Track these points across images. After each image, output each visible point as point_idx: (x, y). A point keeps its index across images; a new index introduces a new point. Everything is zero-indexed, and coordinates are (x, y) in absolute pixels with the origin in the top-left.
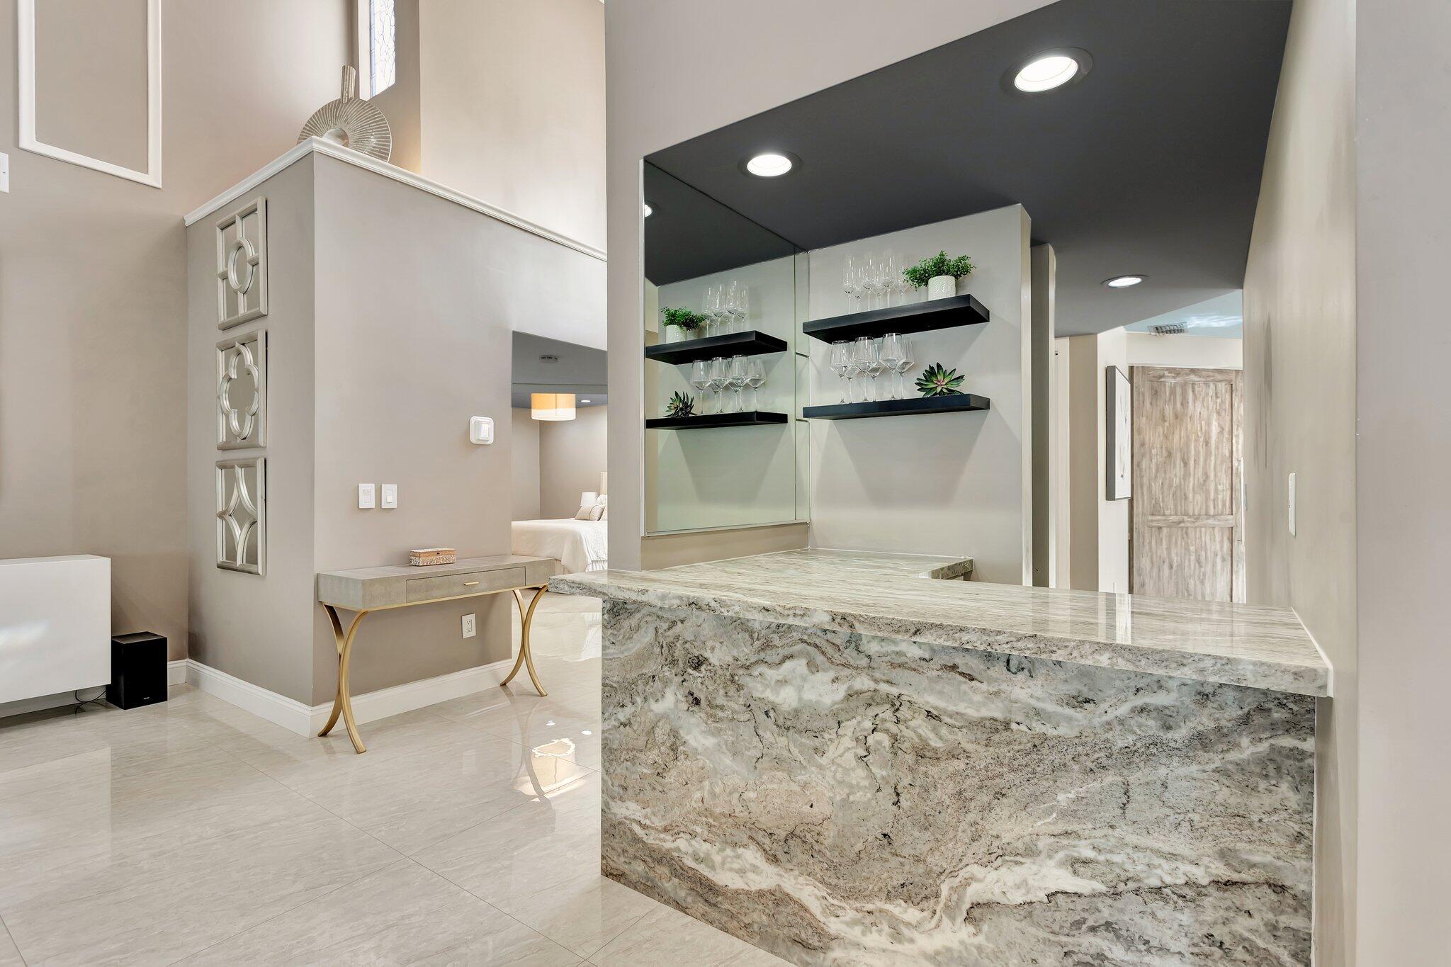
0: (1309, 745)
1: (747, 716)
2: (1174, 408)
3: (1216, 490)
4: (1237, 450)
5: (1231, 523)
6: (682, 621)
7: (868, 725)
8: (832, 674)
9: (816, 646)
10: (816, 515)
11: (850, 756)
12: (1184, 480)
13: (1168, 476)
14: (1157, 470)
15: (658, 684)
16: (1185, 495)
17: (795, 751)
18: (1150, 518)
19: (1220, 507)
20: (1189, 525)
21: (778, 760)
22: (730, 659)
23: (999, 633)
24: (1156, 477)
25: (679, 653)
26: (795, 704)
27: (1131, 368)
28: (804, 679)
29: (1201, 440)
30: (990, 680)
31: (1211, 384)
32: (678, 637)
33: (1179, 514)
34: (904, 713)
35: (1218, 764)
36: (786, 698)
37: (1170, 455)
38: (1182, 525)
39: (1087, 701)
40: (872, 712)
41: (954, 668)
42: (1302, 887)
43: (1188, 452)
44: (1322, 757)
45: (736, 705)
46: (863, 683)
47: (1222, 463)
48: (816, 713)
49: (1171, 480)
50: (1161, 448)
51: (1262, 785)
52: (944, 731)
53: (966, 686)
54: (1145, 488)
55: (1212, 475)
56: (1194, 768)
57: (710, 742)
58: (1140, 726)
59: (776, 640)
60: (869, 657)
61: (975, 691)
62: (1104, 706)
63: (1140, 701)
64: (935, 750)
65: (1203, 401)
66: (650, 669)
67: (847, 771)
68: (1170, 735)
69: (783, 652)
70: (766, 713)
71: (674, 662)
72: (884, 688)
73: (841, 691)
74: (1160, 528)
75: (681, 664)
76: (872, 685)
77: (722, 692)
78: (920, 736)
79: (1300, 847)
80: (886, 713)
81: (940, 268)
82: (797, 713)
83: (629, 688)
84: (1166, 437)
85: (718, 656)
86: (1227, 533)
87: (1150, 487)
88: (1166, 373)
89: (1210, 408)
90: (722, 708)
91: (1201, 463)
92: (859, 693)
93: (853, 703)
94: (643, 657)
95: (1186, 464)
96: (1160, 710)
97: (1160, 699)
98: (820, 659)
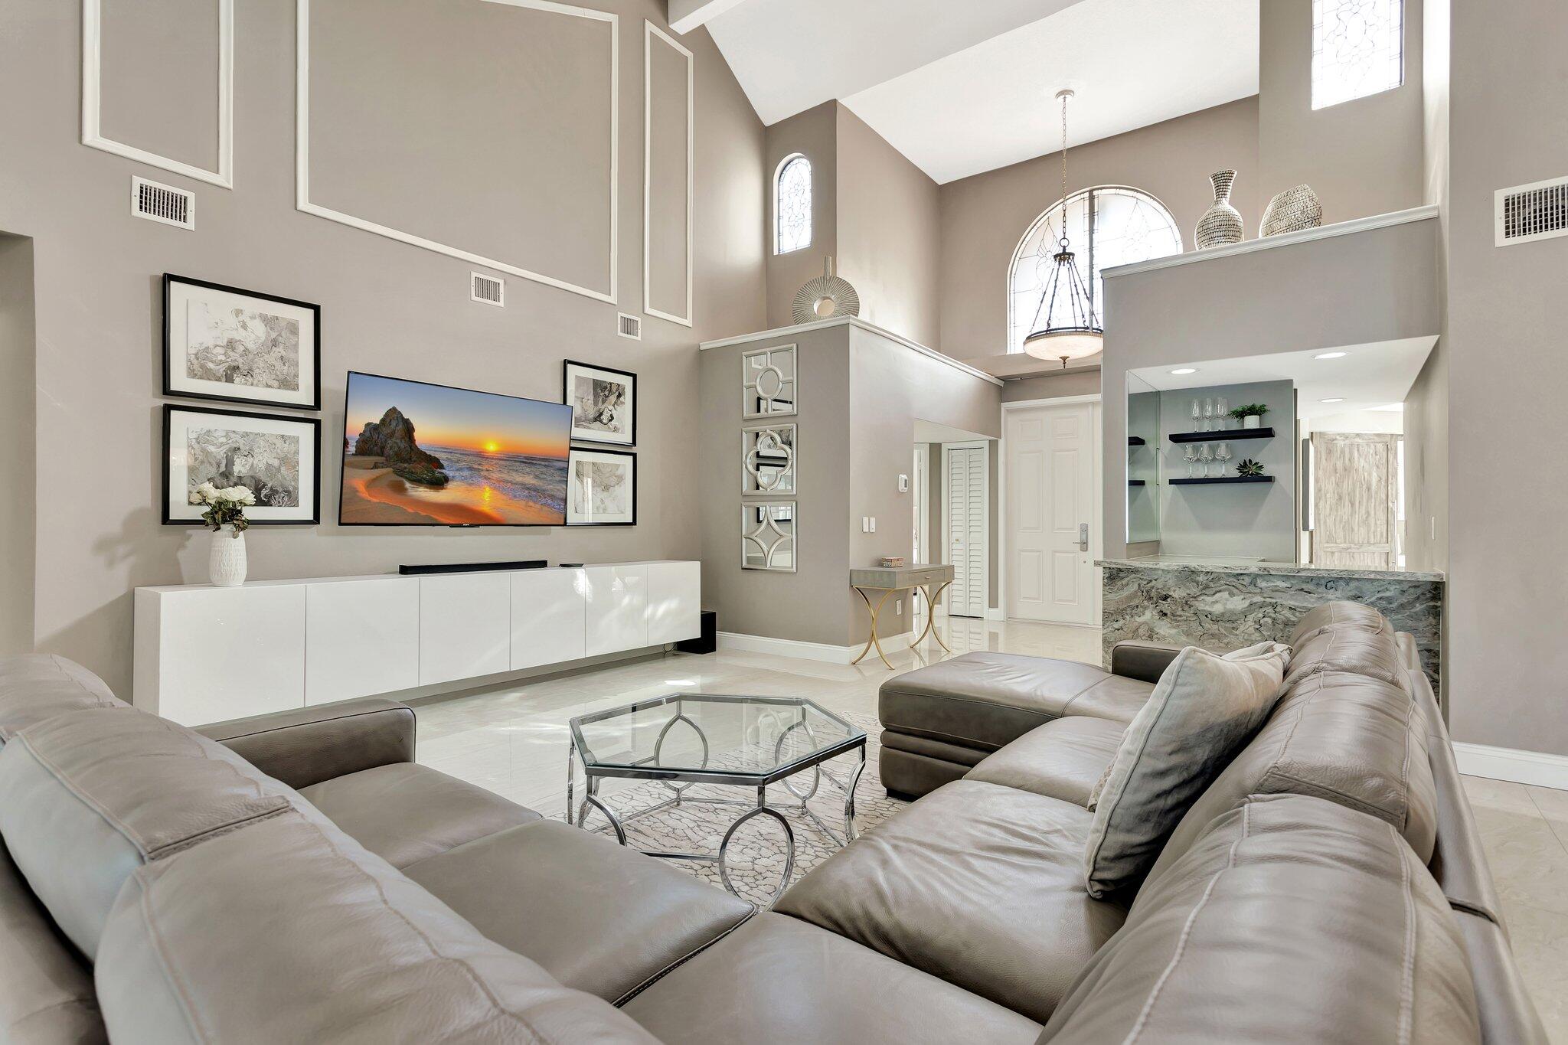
0: (1439, 604)
1: (1196, 618)
2: (1343, 463)
3: (1376, 524)
4: (1392, 494)
5: (1388, 549)
6: (1156, 580)
7: (1261, 615)
8: (1242, 597)
9: (1234, 586)
10: (1165, 536)
11: (1252, 629)
12: (1352, 516)
13: (1339, 513)
14: (1331, 509)
15: (1140, 609)
16: (1352, 528)
17: (1222, 630)
18: (1326, 545)
19: (1379, 537)
20: (1354, 550)
21: (1213, 636)
22: (1185, 595)
23: (1333, 570)
24: (1330, 514)
25: (1153, 593)
26: (1222, 611)
27: (1312, 433)
28: (1227, 600)
29: (1364, 487)
30: (1319, 593)
31: (1372, 445)
32: (1153, 587)
33: (1347, 542)
34: (1278, 609)
35: (1408, 613)
36: (1217, 609)
37: (1340, 498)
38: (1349, 550)
39: (1359, 597)
40: (1262, 610)
41: (1302, 590)
42: (1437, 649)
43: (1355, 496)
44: (1442, 607)
45: (1189, 613)
46: (1258, 599)
47: (1380, 504)
48: (1232, 612)
49: (1342, 517)
50: (1334, 493)
51: (1423, 618)
52: (1297, 614)
53: (1308, 596)
54: (1322, 522)
55: (1372, 513)
56: (1399, 616)
57: (1173, 631)
58: (1380, 604)
59: (1212, 585)
60: (1261, 588)
61: (1312, 597)
62: (1366, 598)
63: (1379, 595)
64: (1293, 622)
65: (1365, 459)
66: (1135, 602)
67: (1250, 635)
68: (1391, 606)
69: (1214, 590)
70: (1206, 616)
71: (1150, 598)
72: (1269, 600)
73: (1247, 603)
74: (1333, 553)
75: (1155, 599)
76: (1263, 600)
77: (1180, 609)
78: (1285, 617)
79: (1436, 636)
80: (1270, 610)
81: (1252, 411)
82: (1223, 614)
83: (1121, 613)
84: (1337, 484)
85: (1178, 593)
86: (1384, 557)
87: (1325, 522)
88: (1338, 437)
89: (1371, 463)
90: (1180, 616)
91: (1365, 504)
92: (1255, 603)
93: (1253, 607)
94: (1130, 598)
95: (1353, 505)
96: (1387, 598)
97: (1388, 594)
98: (1235, 591)
